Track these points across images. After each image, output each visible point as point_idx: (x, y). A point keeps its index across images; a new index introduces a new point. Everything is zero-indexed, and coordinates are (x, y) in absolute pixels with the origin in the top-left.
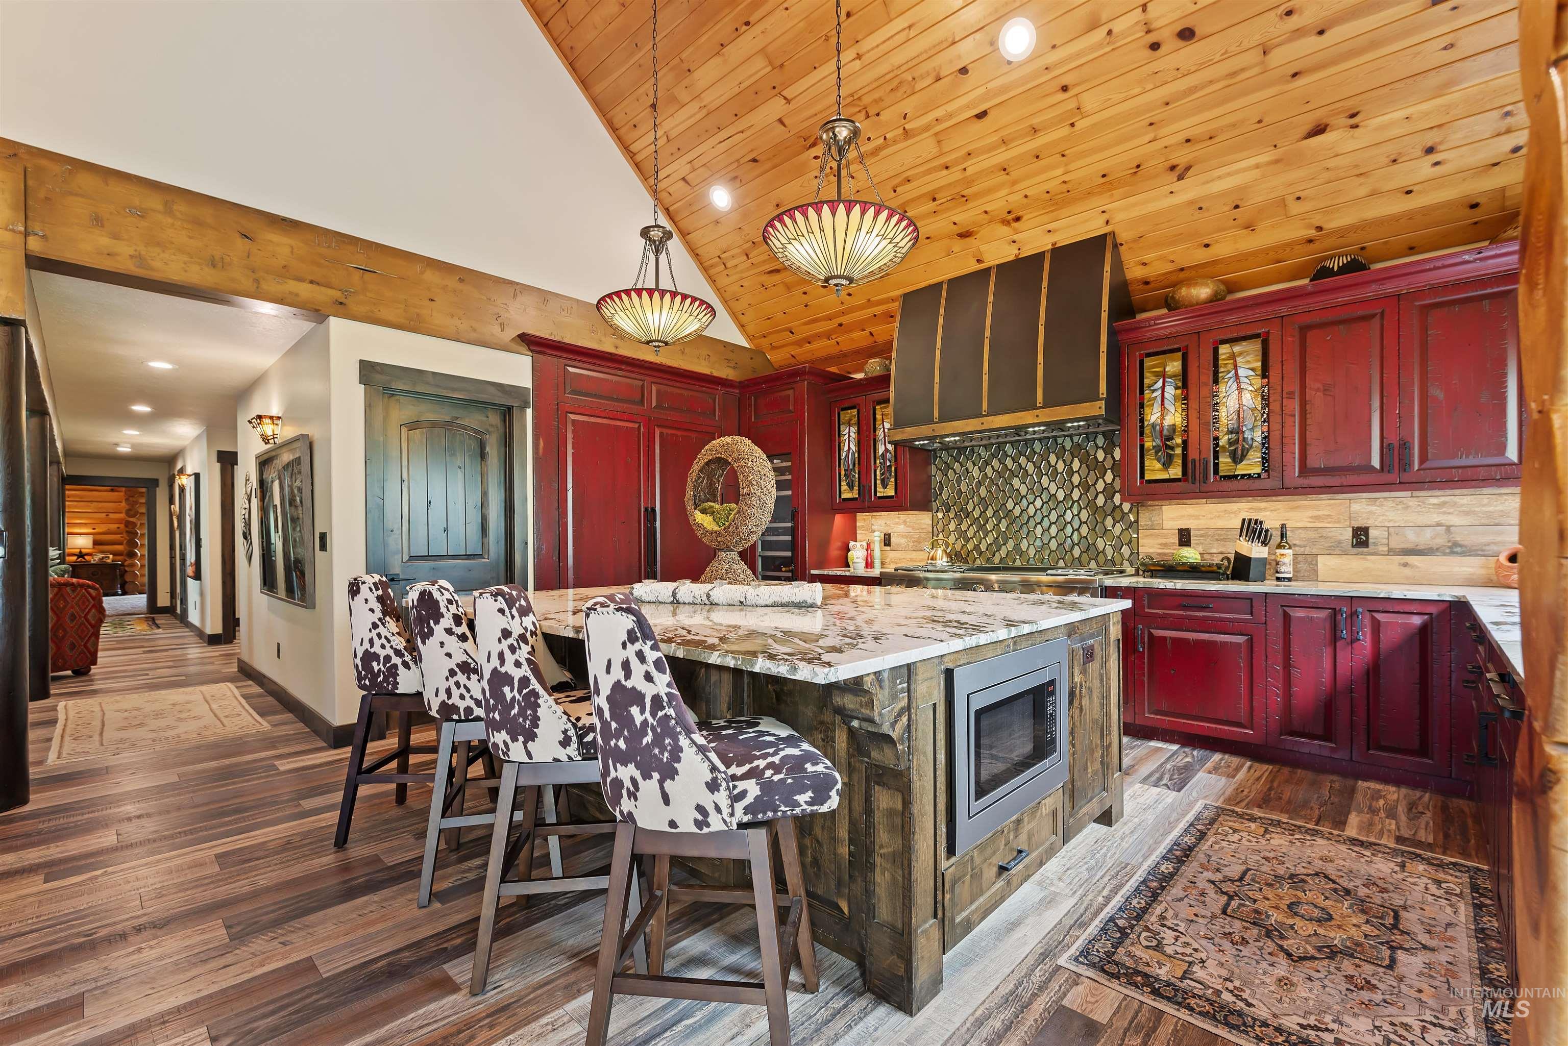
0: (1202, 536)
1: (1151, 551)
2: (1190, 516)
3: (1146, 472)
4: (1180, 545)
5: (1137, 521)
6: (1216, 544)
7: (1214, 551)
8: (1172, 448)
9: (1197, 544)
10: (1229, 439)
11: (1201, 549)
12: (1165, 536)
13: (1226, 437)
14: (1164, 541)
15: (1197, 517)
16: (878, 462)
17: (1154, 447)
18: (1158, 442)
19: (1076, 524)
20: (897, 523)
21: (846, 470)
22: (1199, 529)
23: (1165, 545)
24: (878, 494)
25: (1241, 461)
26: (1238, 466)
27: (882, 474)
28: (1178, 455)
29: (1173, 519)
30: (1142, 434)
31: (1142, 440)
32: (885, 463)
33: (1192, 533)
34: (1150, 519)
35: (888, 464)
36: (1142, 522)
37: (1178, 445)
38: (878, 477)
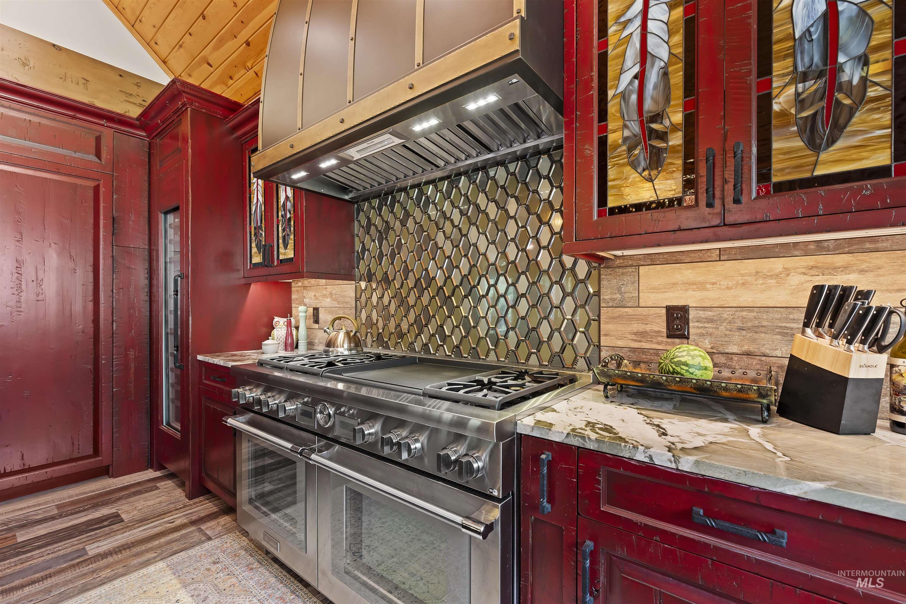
0: (710, 320)
1: (620, 343)
2: (689, 285)
3: (610, 192)
4: (668, 337)
5: (598, 294)
6: (737, 337)
7: (734, 349)
8: (663, 136)
9: (701, 335)
10: (797, 94)
11: (707, 343)
12: (644, 320)
13: (791, 90)
14: (641, 327)
15: (701, 286)
16: (280, 214)
17: (625, 139)
18: (636, 127)
19: (511, 297)
20: (324, 296)
21: (255, 228)
22: (704, 308)
23: (642, 335)
24: (281, 257)
25: (832, 141)
26: (823, 156)
27: (284, 230)
28: (674, 150)
29: (655, 289)
30: (603, 115)
31: (603, 129)
32: (286, 214)
33: (692, 314)
34: (619, 289)
35: (288, 216)
36: (606, 295)
37: (674, 128)
38: (280, 235)
